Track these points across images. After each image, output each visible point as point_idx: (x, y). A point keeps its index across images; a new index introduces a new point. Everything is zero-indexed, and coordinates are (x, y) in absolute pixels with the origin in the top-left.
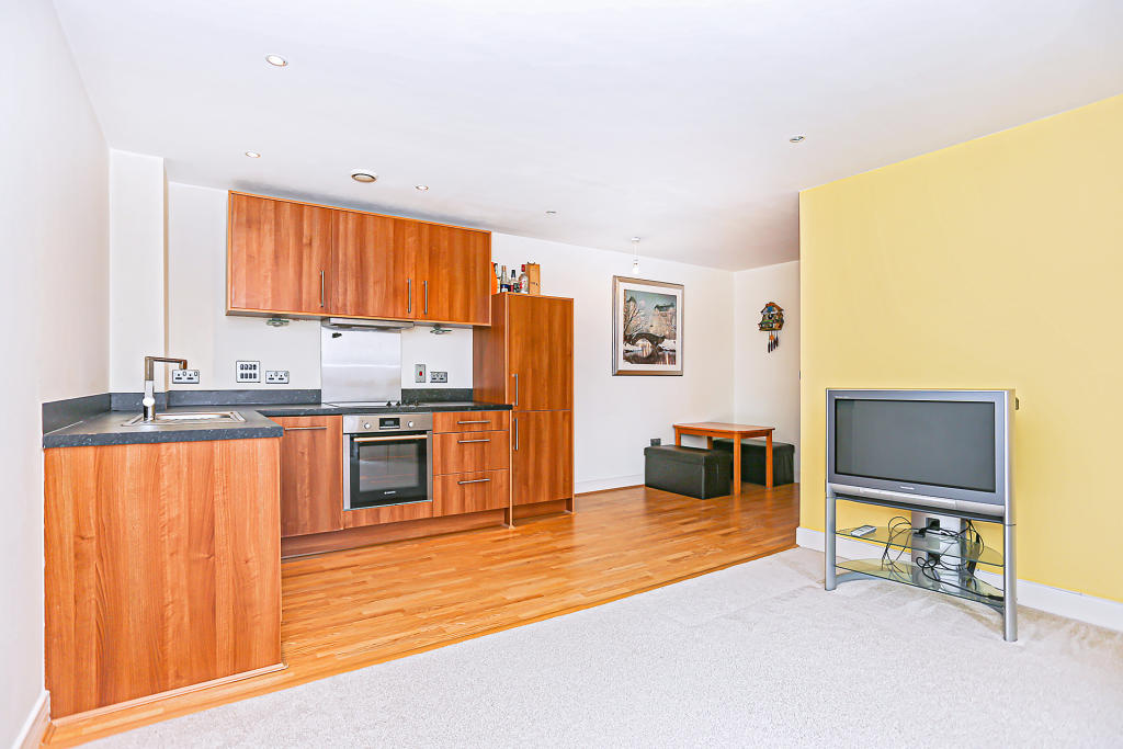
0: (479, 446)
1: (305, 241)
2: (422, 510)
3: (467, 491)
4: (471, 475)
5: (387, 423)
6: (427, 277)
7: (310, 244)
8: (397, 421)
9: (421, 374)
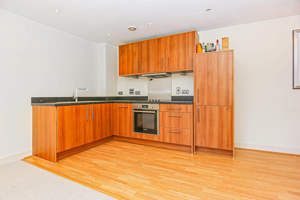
0: (177, 118)
1: (134, 53)
2: (155, 138)
3: (173, 135)
4: (174, 129)
5: (145, 106)
6: (169, 55)
7: (135, 54)
8: (147, 106)
9: (178, 91)
